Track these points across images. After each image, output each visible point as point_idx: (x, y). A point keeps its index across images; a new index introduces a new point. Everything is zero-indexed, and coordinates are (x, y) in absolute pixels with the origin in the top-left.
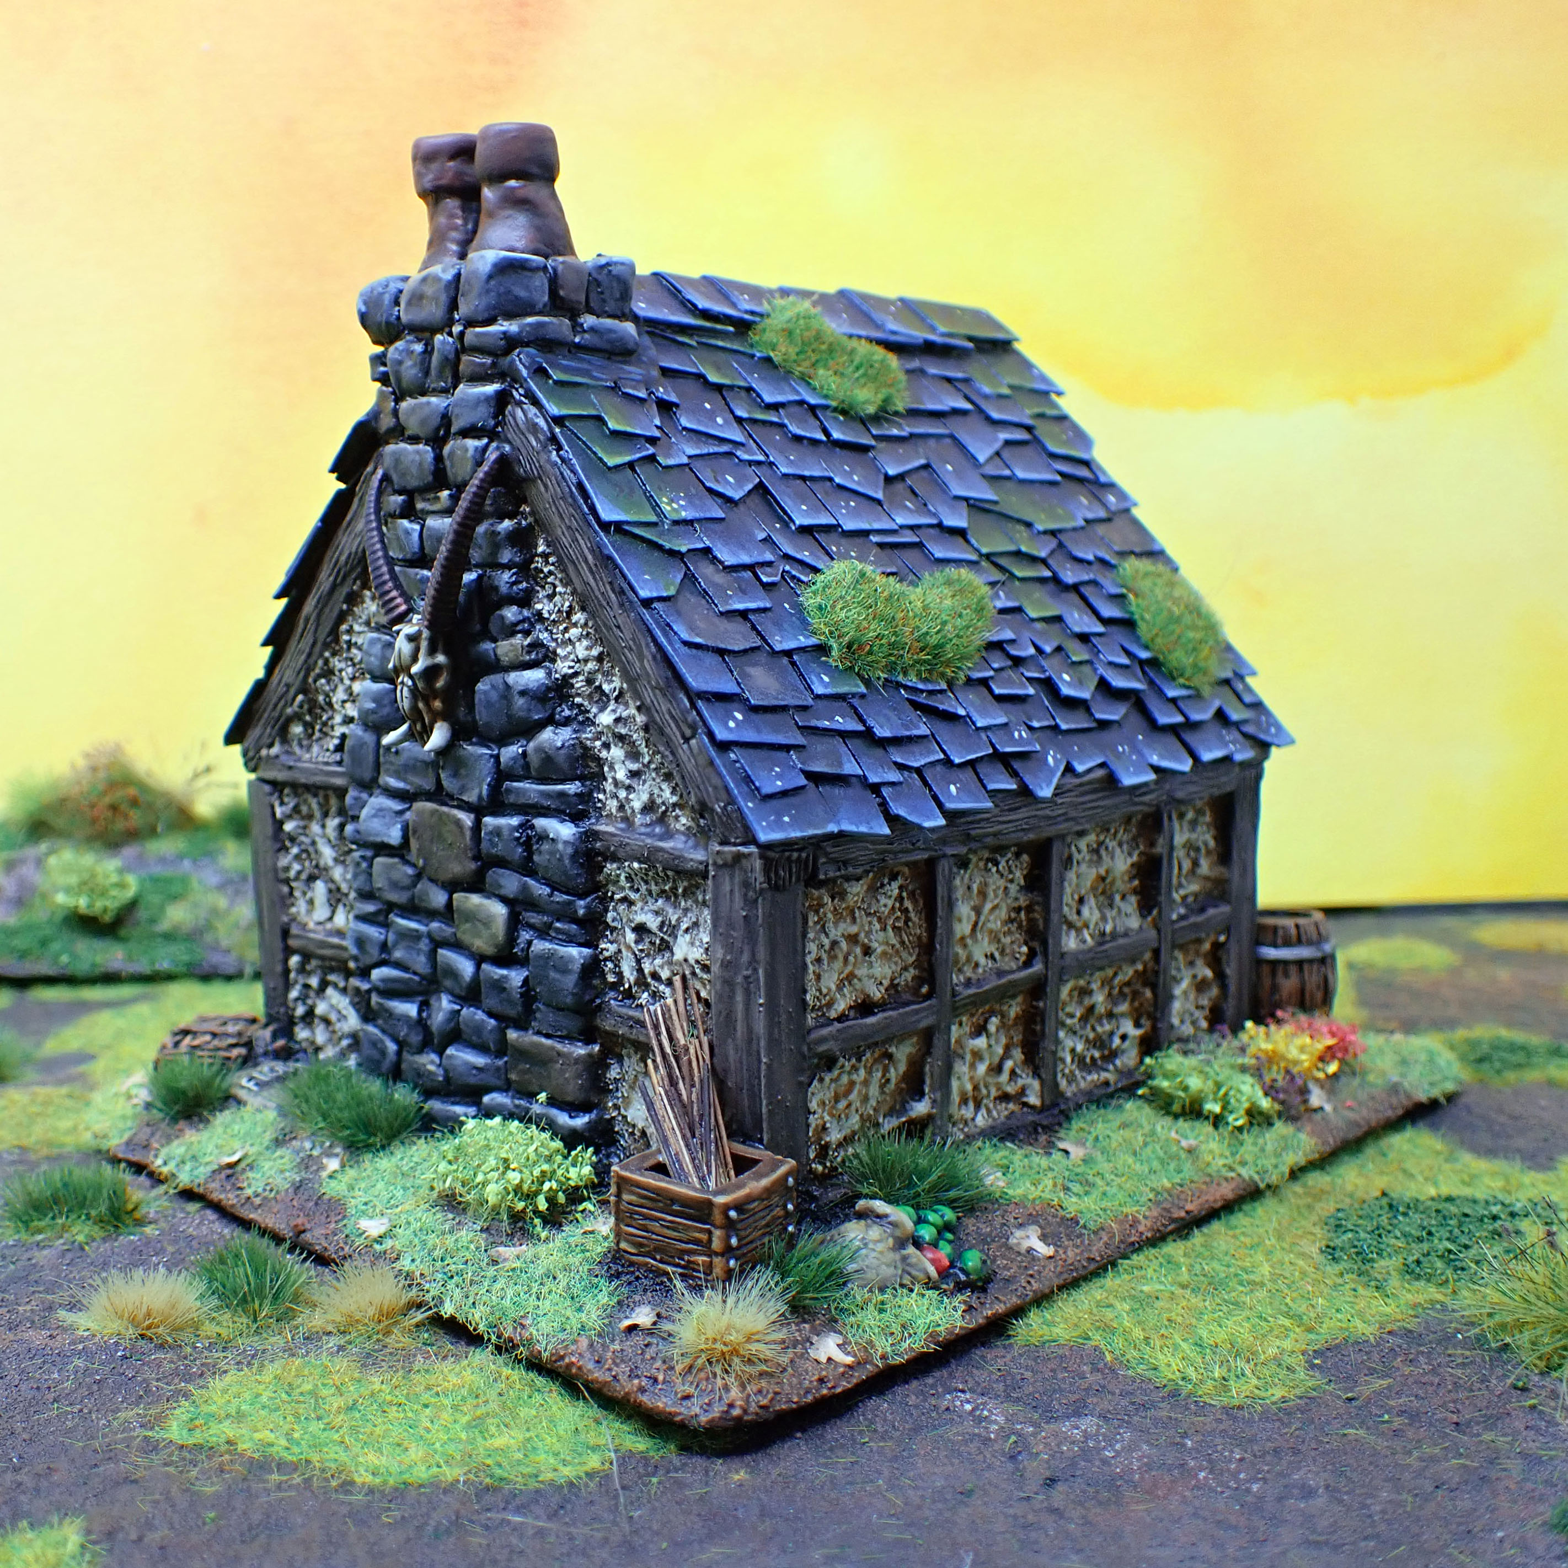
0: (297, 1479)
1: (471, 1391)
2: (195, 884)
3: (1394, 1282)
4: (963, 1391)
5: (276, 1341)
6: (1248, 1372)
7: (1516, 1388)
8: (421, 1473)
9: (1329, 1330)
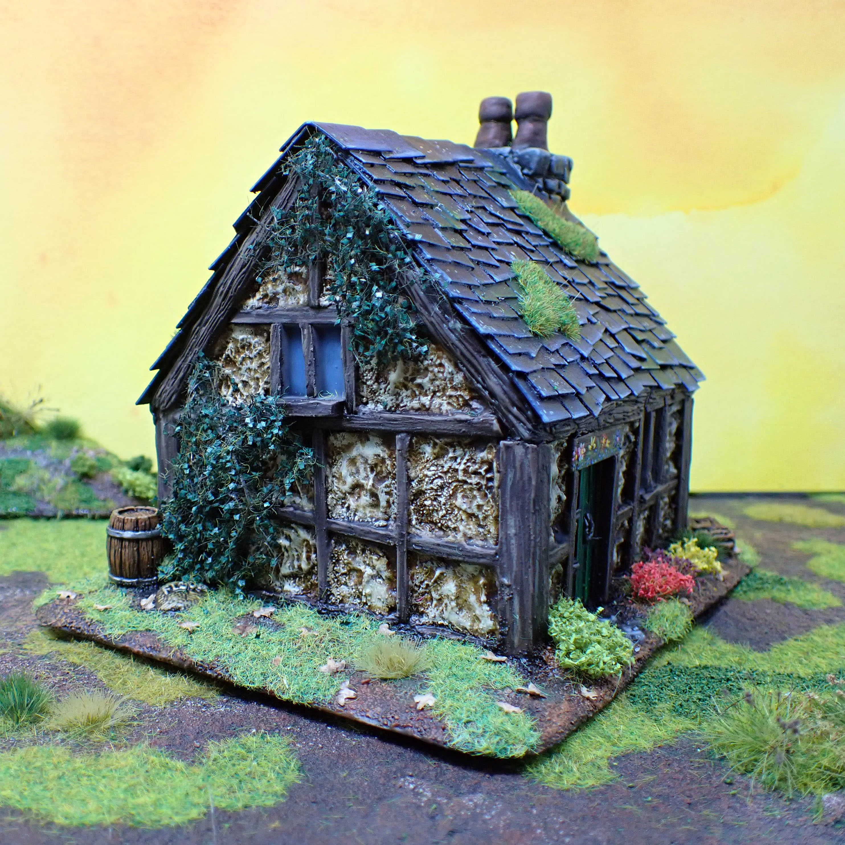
0: (21, 820)
1: (130, 769)
2: (33, 465)
3: (666, 717)
4: (411, 776)
5: (27, 735)
6: (575, 769)
7: (726, 783)
8: (93, 818)
9: (624, 745)
